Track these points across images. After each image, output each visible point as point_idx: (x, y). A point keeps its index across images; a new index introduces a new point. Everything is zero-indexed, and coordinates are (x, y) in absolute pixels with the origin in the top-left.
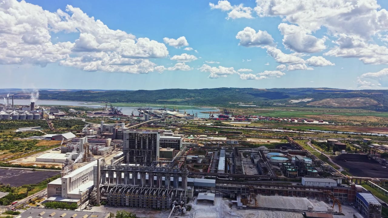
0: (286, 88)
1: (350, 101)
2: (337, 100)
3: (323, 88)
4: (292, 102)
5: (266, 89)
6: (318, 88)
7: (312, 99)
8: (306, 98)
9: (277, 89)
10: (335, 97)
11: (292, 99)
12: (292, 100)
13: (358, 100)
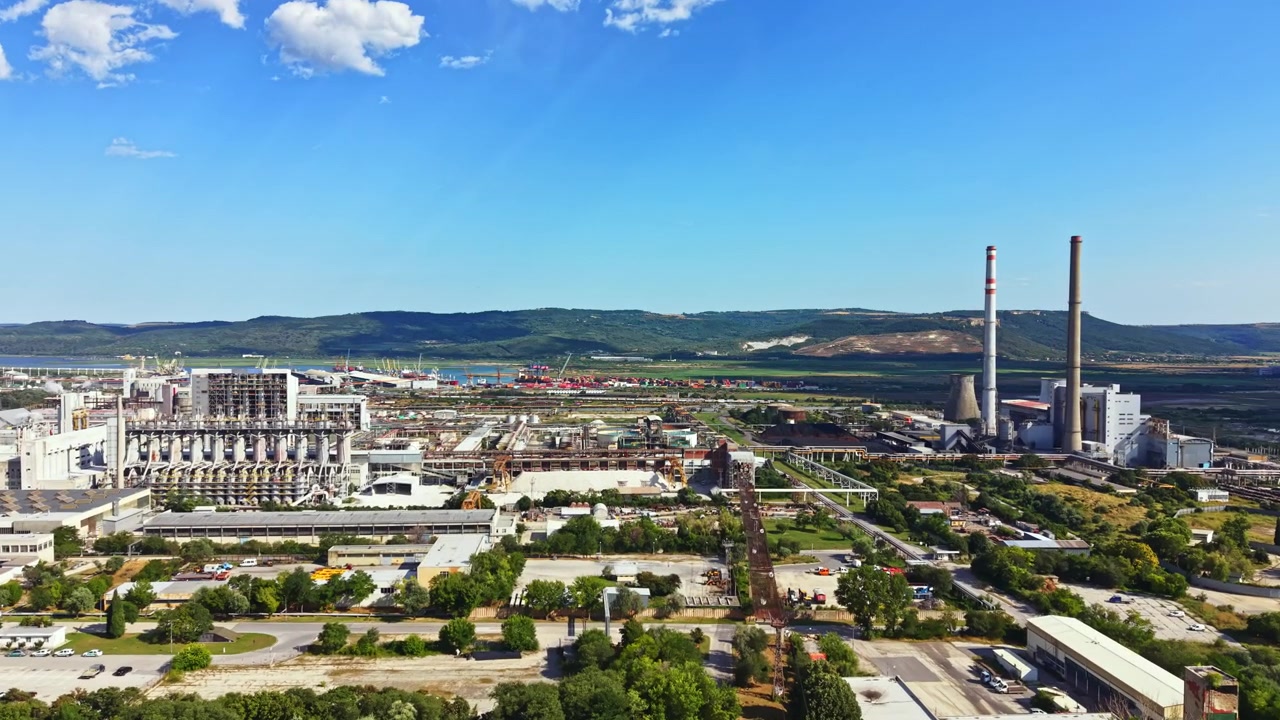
0: (741, 311)
1: (909, 339)
2: (877, 339)
3: (847, 310)
4: (749, 347)
5: (684, 314)
6: (833, 311)
7: (806, 338)
8: (791, 335)
9: (717, 313)
10: (873, 330)
11: (752, 340)
12: (750, 343)
13: (932, 336)
